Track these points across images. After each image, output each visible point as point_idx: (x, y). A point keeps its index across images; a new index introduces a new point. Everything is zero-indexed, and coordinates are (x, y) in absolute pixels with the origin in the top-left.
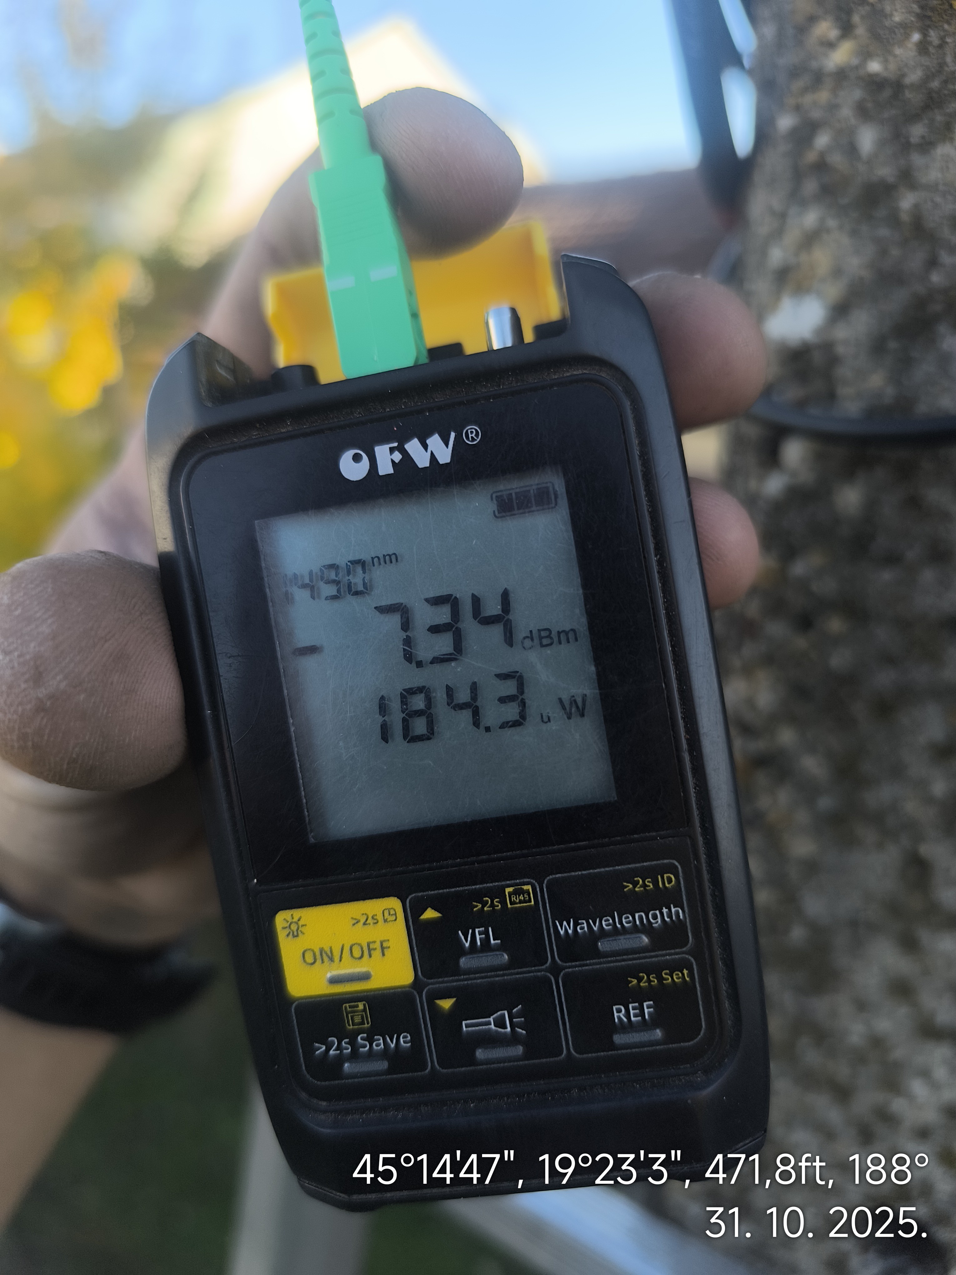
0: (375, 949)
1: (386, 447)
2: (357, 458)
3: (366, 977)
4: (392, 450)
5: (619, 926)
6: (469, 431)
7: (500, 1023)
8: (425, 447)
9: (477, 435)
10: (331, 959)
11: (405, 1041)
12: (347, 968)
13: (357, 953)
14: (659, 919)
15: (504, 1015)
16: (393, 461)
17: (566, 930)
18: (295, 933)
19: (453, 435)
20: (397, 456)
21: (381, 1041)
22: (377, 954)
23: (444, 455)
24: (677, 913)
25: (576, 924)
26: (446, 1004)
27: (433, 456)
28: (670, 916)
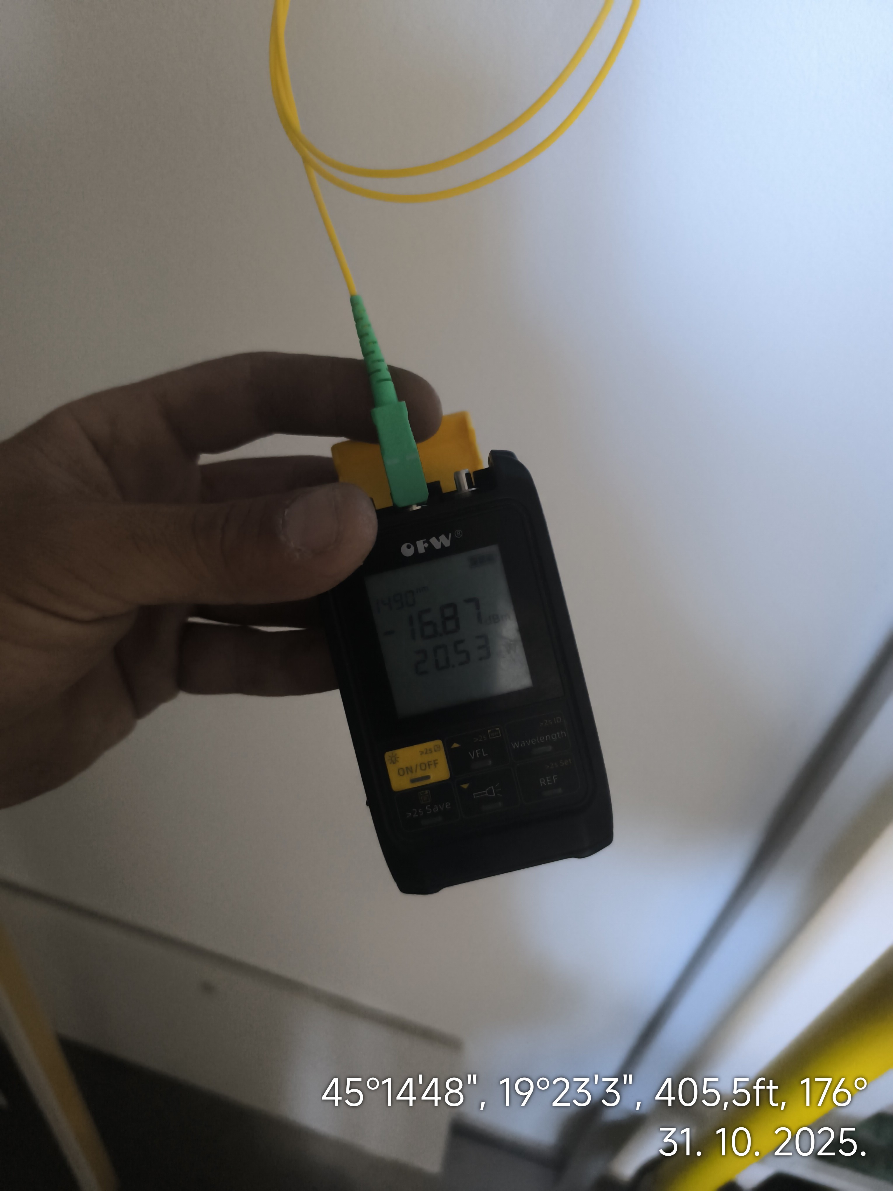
0: (431, 765)
1: (422, 541)
2: (409, 547)
3: (428, 777)
4: (424, 542)
5: (538, 742)
6: (457, 532)
7: (490, 792)
8: (438, 540)
9: (461, 533)
10: (412, 772)
11: (447, 805)
12: (419, 774)
13: (423, 767)
14: (556, 738)
15: (491, 789)
16: (425, 547)
17: (516, 746)
18: (394, 762)
19: (450, 535)
20: (426, 545)
21: (437, 808)
22: (432, 767)
23: (447, 543)
24: (563, 734)
25: (520, 744)
26: (465, 786)
27: (442, 544)
28: (560, 735)
